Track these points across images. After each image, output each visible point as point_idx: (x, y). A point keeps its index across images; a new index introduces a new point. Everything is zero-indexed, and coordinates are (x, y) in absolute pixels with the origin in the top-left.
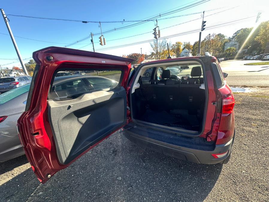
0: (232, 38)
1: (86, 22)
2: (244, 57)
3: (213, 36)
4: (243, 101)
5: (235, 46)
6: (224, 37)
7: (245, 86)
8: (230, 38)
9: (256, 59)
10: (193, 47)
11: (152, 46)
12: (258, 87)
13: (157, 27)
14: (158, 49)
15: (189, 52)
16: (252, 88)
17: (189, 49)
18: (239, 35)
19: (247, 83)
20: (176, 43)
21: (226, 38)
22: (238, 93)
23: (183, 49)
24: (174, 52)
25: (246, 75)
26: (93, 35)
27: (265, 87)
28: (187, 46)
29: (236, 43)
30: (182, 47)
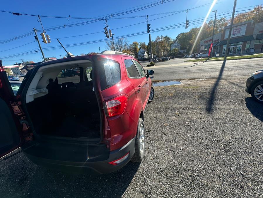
0: (176, 41)
1: (18, 14)
2: (184, 56)
3: (161, 38)
4: (176, 93)
5: (178, 47)
6: (170, 39)
7: (180, 79)
8: (174, 40)
9: (192, 58)
10: (147, 48)
11: (109, 45)
12: (189, 79)
13: (107, 26)
14: (115, 48)
15: (145, 52)
16: (185, 80)
17: (144, 49)
18: (180, 39)
19: (182, 76)
20: (133, 43)
21: (171, 40)
22: (174, 86)
23: (140, 49)
24: (132, 52)
25: (183, 70)
26: (37, 31)
27: (193, 79)
28: (143, 46)
29: (178, 44)
30: (138, 47)
